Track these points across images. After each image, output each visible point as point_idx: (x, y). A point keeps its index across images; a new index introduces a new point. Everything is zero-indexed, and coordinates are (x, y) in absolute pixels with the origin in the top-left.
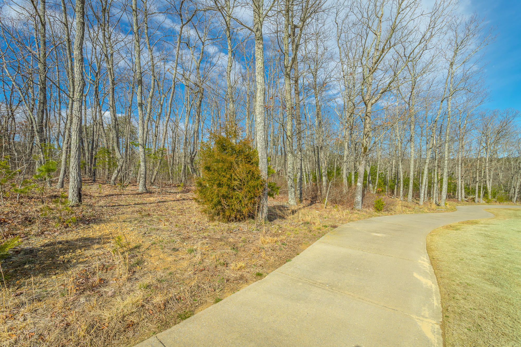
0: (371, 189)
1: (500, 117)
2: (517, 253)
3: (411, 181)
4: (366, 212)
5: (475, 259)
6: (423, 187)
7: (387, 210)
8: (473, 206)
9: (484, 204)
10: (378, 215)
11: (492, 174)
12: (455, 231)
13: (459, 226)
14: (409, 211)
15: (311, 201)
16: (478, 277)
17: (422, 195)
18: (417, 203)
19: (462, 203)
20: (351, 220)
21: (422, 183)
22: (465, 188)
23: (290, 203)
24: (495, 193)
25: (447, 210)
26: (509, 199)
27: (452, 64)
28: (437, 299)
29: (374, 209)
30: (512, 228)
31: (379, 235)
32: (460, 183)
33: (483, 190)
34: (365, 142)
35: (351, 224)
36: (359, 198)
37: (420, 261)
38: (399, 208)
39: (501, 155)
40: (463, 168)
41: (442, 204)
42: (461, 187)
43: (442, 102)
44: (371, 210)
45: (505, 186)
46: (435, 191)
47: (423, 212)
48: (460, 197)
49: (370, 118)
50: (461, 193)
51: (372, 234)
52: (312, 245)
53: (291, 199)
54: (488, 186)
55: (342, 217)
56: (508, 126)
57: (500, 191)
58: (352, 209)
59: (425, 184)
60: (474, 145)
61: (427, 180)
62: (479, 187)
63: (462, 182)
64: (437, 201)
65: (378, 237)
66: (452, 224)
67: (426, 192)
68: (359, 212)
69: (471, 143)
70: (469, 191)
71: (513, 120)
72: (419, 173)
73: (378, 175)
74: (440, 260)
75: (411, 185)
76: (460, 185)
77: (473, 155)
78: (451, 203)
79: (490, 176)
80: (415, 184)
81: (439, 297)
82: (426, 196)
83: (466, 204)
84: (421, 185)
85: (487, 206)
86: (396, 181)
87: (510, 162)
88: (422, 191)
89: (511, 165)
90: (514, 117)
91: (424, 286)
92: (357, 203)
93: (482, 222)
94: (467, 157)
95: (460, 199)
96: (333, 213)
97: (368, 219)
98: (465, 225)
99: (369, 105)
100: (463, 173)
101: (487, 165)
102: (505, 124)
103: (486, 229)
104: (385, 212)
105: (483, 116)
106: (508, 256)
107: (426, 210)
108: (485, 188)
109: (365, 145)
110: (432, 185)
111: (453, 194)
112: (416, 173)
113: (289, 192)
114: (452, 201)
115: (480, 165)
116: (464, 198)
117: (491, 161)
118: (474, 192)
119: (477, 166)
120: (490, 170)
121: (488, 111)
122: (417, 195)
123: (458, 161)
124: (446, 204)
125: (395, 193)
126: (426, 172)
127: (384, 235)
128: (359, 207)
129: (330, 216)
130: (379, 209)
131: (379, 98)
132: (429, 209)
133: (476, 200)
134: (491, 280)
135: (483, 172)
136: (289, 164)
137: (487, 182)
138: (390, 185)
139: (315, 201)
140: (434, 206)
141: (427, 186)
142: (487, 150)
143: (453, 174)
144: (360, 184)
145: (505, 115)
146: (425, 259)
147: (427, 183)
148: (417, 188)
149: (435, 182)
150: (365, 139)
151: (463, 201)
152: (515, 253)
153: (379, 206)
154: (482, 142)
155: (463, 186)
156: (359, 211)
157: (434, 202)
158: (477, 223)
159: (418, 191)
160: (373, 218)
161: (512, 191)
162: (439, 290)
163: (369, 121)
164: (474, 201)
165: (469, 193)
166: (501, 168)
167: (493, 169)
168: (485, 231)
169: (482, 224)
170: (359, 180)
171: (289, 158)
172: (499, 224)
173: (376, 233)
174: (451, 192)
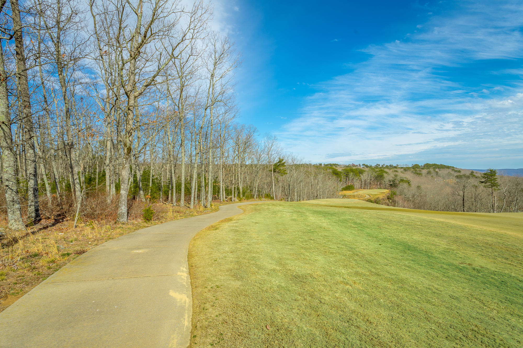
0: (142, 196)
1: (246, 131)
2: (254, 242)
3: (183, 186)
4: (133, 224)
5: (225, 257)
6: (193, 191)
7: (158, 218)
8: (230, 205)
9: (237, 202)
10: (147, 225)
11: (242, 177)
12: (214, 231)
13: (218, 225)
14: (180, 216)
15: (55, 220)
16: (226, 275)
17: (193, 198)
18: (188, 207)
19: (223, 203)
20: (110, 238)
22: (225, 190)
23: (10, 227)
24: (245, 193)
25: (212, 211)
26: (252, 197)
27: (212, 76)
28: (188, 317)
29: (143, 219)
30: (253, 221)
31: (140, 251)
32: (222, 185)
33: (237, 191)
34: (128, 141)
35: (109, 245)
36: (123, 209)
37: (179, 273)
38: (170, 214)
39: (248, 162)
40: (224, 172)
41: (209, 206)
42: (223, 189)
43: (206, 109)
44: (140, 221)
45: (250, 187)
46: (203, 195)
47: (192, 215)
48: (222, 198)
49: (133, 112)
50: (223, 194)
51: (132, 252)
52: (29, 293)
53: (13, 221)
54: (240, 188)
55: (99, 236)
56: (251, 138)
57: (247, 191)
58: (116, 223)
59: (194, 188)
60: (231, 153)
61: (196, 184)
62: (235, 188)
63: (223, 184)
64: (205, 203)
65: (139, 254)
66: (213, 224)
67: (196, 196)
68: (124, 226)
69: (228, 151)
70: (228, 192)
71: (253, 135)
73: (151, 181)
74: (197, 266)
75: (183, 190)
76: (222, 187)
77: (229, 162)
78: (216, 203)
79: (241, 179)
81: (191, 314)
82: (196, 199)
83: (226, 204)
85: (240, 204)
86: (170, 186)
87: (252, 168)
88: (193, 195)
89: (253, 170)
90: (254, 132)
91: (178, 305)
92: (122, 215)
93: (235, 219)
94: (226, 163)
95: (222, 200)
96: (85, 232)
97: (134, 233)
98: (223, 223)
99: (132, 97)
100: (224, 177)
101: (239, 170)
102: (249, 137)
103: (237, 224)
104: (155, 221)
105: (235, 129)
106: (248, 247)
107: (195, 213)
108: (238, 189)
109: (128, 145)
110: (201, 189)
111: (218, 196)
112: (189, 177)
113: (9, 210)
114: (216, 202)
115: (235, 170)
116: (225, 199)
117: (242, 167)
118: (231, 193)
119: (232, 171)
120: (241, 174)
121: (239, 125)
122: (189, 199)
123: (220, 167)
124: (212, 205)
125: (170, 198)
126: (195, 176)
127: (146, 250)
128: (124, 219)
129: (80, 238)
130: (149, 219)
131: (143, 91)
132: (198, 212)
133: (233, 200)
134: (235, 275)
135: (237, 175)
136: (7, 167)
137: (240, 184)
138: (164, 191)
139: (62, 219)
140: (202, 208)
141: (196, 190)
142: (238, 157)
143: (217, 178)
144: (125, 192)
145: (249, 130)
146: (185, 269)
147: (196, 187)
148: (188, 191)
149: (203, 186)
150: (128, 138)
151: (224, 201)
152: (252, 243)
153: (149, 215)
154: (236, 151)
155: (224, 188)
156: (124, 224)
157: (203, 205)
158: (231, 220)
159: (190, 195)
160: (141, 231)
161: (254, 190)
162: (192, 303)
163: (132, 116)
164: (231, 200)
165: (228, 194)
166: (247, 172)
167: (243, 173)
168: (236, 226)
169: (234, 220)
170: (122, 187)
171: (6, 157)
172: (245, 219)
173: (138, 249)
174: (216, 194)
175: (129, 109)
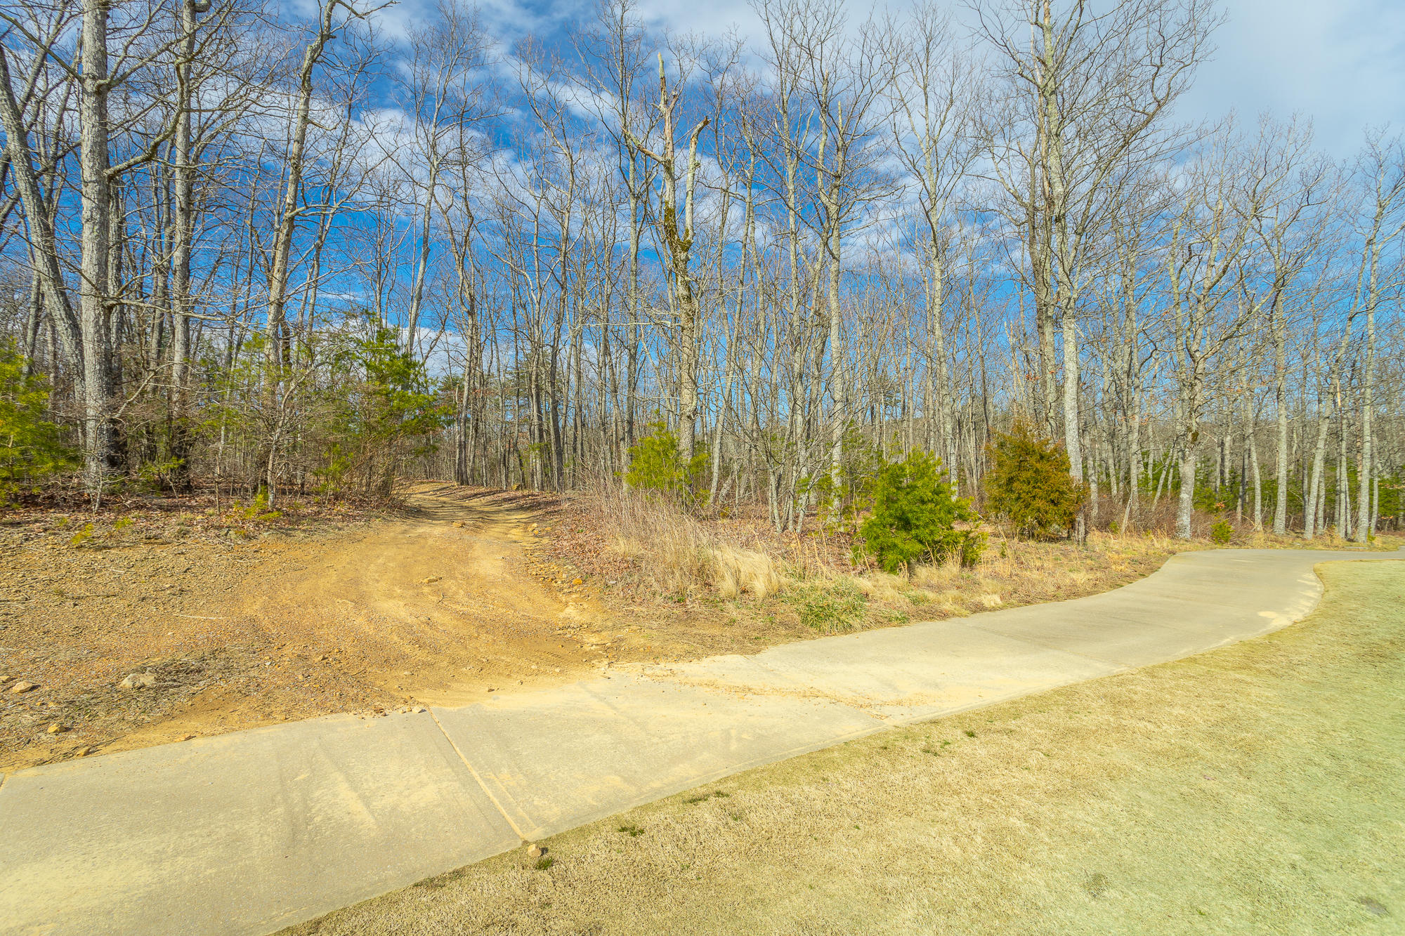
3: (1282, 489)
6: (1313, 501)
17: (1310, 519)
18: (1298, 537)
21: (1309, 493)
25: (1372, 549)
41: (1362, 538)
46: (1343, 511)
59: (1315, 494)
61: (1323, 485)
64: (1349, 530)
67: (1321, 514)
72: (1301, 468)
75: (1282, 499)
78: (1391, 539)
80: (1292, 496)
82: (1321, 521)
84: (1306, 497)
86: (1241, 489)
88: (1310, 510)
92: (1183, 528)
107: (1320, 547)
110: (1338, 498)
112: (1292, 467)
122: (1296, 522)
124: (1373, 539)
126: (1319, 466)
130: (1223, 540)
132: (1328, 547)
140: (1340, 542)
141: (1322, 500)
147: (1323, 493)
148: (1296, 506)
149: (1344, 490)
157: (1342, 534)
159: (1300, 514)
175: (1196, 378)
